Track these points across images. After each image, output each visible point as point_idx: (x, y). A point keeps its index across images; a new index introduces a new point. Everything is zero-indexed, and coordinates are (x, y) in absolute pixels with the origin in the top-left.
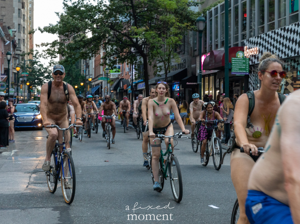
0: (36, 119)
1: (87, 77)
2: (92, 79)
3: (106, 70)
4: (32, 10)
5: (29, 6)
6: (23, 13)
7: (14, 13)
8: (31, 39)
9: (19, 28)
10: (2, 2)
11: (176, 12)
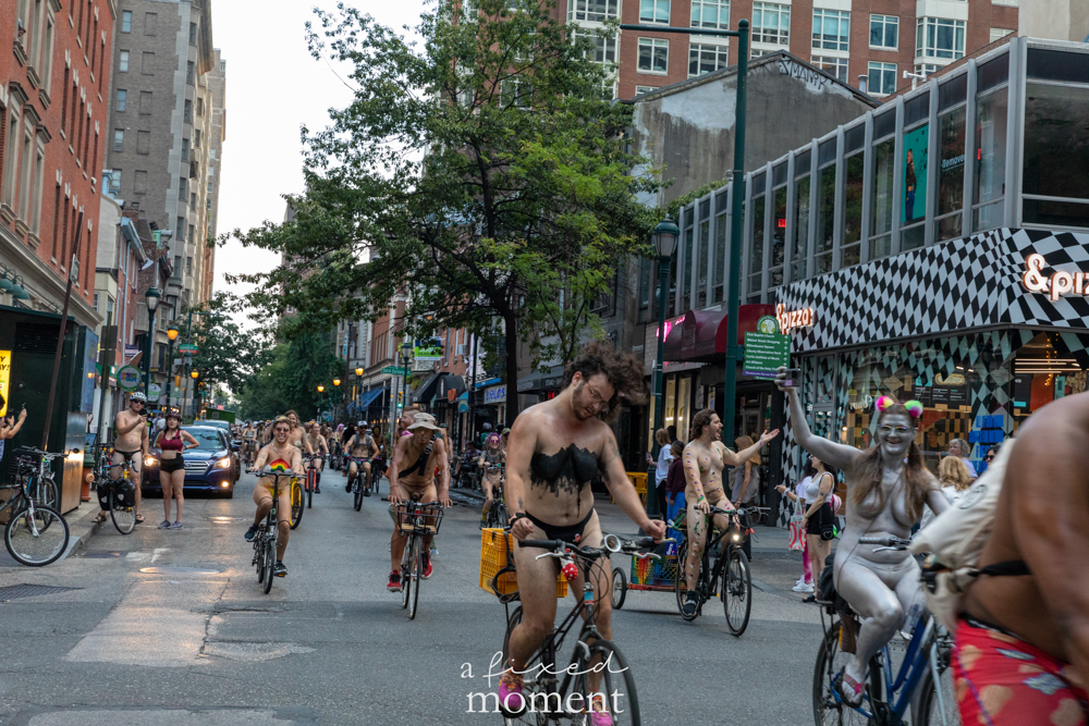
0: (218, 467)
1: (352, 364)
2: (365, 371)
3: (404, 350)
4: (214, 182)
5: (209, 172)
6: (191, 190)
7: (169, 187)
8: (207, 257)
9: (179, 229)
10: (140, 157)
11: (598, 207)
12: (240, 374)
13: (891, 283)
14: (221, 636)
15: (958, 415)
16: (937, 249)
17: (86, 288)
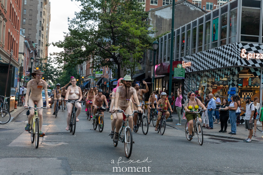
1: (81, 76)
2: (84, 77)
3: (93, 72)
4: (48, 32)
5: (47, 29)
6: (42, 34)
7: (37, 33)
8: (46, 50)
9: (39, 43)
10: (30, 25)
11: (140, 38)
12: (54, 78)
13: (210, 56)
14: (46, 141)
15: (226, 87)
16: (220, 48)
17: (16, 57)
